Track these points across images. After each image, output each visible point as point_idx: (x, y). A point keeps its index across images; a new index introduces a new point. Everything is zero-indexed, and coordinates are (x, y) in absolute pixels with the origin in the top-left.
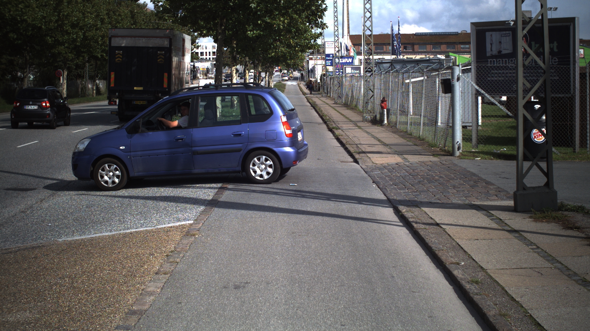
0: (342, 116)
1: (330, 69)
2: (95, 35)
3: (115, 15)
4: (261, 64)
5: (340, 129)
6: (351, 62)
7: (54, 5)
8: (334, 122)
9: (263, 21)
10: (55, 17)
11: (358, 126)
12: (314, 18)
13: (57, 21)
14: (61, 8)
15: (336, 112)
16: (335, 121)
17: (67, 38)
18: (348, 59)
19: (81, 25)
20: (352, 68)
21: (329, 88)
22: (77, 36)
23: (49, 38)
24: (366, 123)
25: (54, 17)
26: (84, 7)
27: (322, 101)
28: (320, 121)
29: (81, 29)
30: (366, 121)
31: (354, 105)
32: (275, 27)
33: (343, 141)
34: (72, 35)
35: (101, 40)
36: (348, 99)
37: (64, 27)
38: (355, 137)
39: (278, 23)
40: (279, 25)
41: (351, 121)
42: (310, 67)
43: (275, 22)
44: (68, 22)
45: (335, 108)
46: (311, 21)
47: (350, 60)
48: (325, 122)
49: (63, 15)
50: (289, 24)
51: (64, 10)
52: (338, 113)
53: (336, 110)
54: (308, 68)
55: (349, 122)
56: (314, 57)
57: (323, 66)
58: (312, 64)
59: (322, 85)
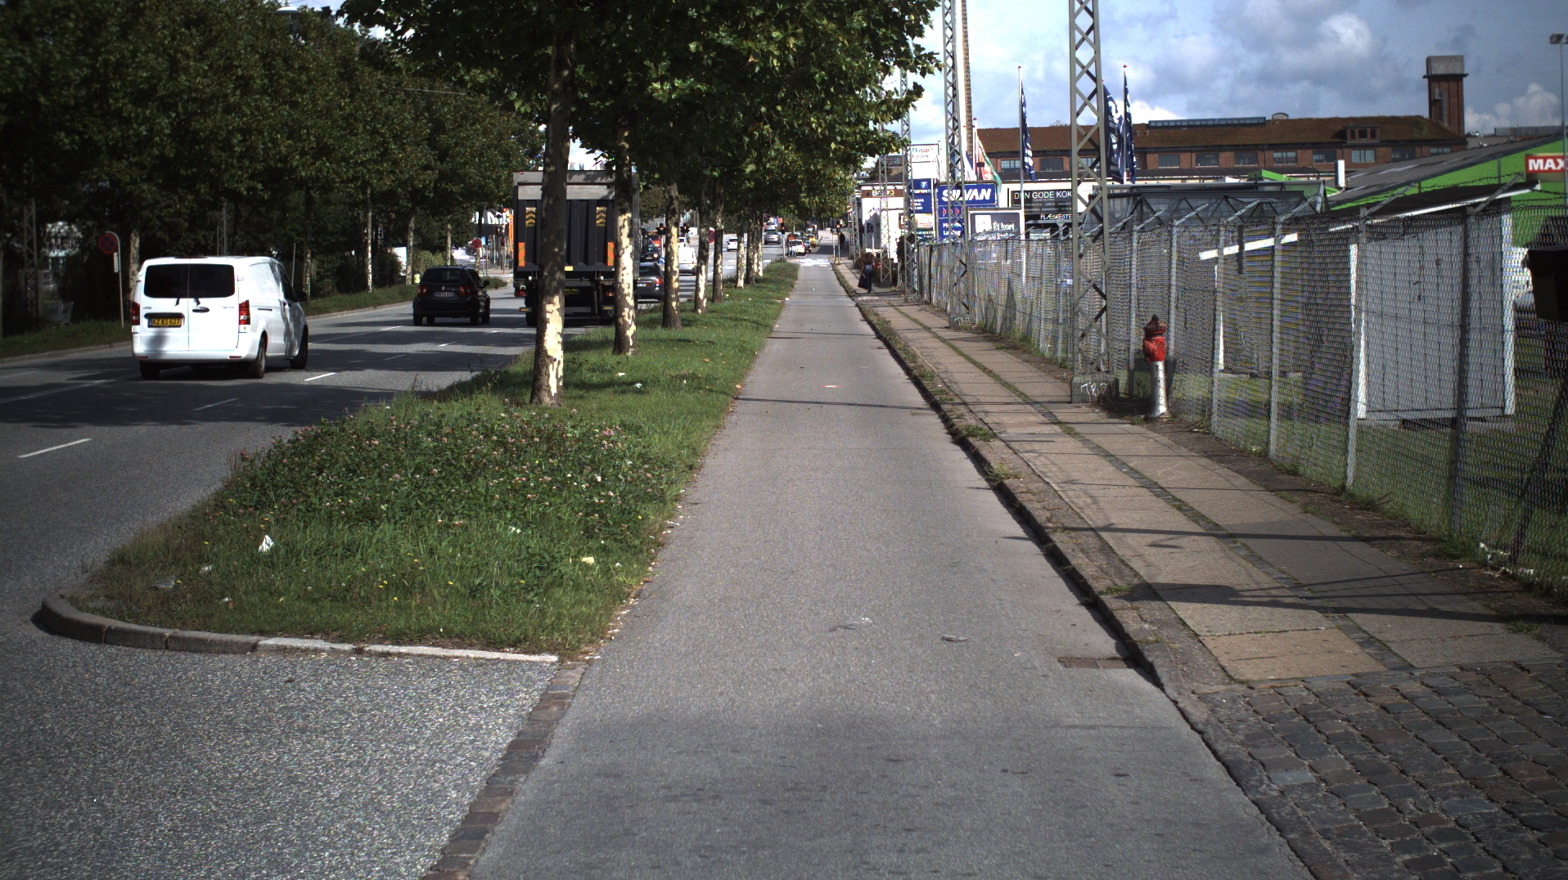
0: (986, 378)
1: (925, 220)
2: (219, 128)
3: (290, 68)
4: (721, 208)
5: (995, 436)
6: (988, 198)
7: (79, 33)
8: (965, 404)
9: (709, 45)
10: (80, 68)
11: (1058, 423)
12: (893, 32)
13: (86, 82)
14: (100, 40)
15: (961, 359)
16: (968, 399)
17: (119, 134)
18: (979, 192)
19: (161, 92)
20: (994, 218)
21: (927, 277)
22: (151, 130)
23: (62, 135)
24: (1084, 408)
25: (77, 70)
26: (174, 39)
27: (907, 316)
28: (917, 399)
29: (165, 107)
30: (1084, 401)
31: (1018, 335)
32: (753, 65)
33: (1028, 506)
34: (135, 126)
35: (240, 141)
36: (996, 311)
37: (111, 101)
38: (1072, 482)
39: (762, 50)
40: (765, 56)
41: (1029, 401)
42: (866, 217)
43: (750, 44)
44: (123, 85)
45: (955, 343)
46: (883, 44)
47: (986, 194)
48: (935, 406)
49: (106, 63)
50: (803, 54)
51: (109, 47)
52: (970, 365)
53: (961, 354)
54: (860, 220)
55: (1019, 403)
56: (877, 188)
57: (900, 216)
58: (870, 207)
59: (903, 268)
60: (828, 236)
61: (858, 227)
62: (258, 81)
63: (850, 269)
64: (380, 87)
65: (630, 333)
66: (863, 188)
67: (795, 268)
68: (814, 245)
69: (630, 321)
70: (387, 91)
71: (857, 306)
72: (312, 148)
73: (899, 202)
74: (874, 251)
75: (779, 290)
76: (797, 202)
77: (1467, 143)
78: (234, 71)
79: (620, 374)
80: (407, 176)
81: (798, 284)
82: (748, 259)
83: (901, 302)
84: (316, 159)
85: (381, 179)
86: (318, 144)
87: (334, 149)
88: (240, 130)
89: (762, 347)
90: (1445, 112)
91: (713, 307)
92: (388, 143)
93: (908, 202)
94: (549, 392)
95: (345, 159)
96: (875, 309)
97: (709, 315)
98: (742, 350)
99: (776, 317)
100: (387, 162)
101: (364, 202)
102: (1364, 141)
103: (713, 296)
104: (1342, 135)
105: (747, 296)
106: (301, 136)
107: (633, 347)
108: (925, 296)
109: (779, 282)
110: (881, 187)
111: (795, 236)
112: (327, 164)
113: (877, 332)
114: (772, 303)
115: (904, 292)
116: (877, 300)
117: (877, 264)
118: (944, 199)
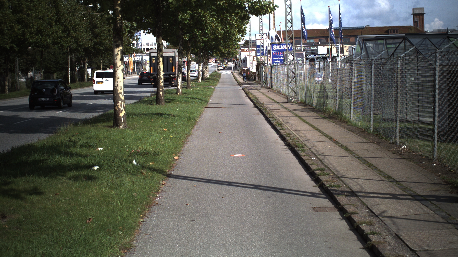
21: (269, 78)
54: (241, 59)
56: (246, 48)
57: (254, 57)
58: (243, 55)
59: (258, 74)
60: (231, 64)
61: (240, 61)
63: (238, 74)
65: (122, 115)
66: (241, 49)
67: (220, 74)
68: (226, 67)
69: (122, 109)
70: (70, 12)
71: (242, 89)
72: (35, 31)
73: (254, 53)
74: (246, 69)
75: (214, 82)
76: (220, 51)
80: (82, 43)
81: (221, 80)
83: (259, 88)
84: (36, 35)
86: (37, 29)
87: (43, 31)
89: (201, 115)
90: (419, 25)
92: (70, 30)
93: (256, 53)
95: (49, 35)
96: (250, 91)
97: (183, 95)
98: (189, 119)
99: (210, 96)
100: (70, 37)
101: (67, 53)
104: (387, 32)
105: (201, 85)
106: (30, 26)
107: (123, 123)
108: (269, 85)
109: (214, 79)
110: (247, 48)
111: (220, 64)
112: (40, 37)
113: (254, 104)
114: (210, 88)
115: (260, 84)
116: (249, 87)
117: (247, 73)
118: (274, 49)
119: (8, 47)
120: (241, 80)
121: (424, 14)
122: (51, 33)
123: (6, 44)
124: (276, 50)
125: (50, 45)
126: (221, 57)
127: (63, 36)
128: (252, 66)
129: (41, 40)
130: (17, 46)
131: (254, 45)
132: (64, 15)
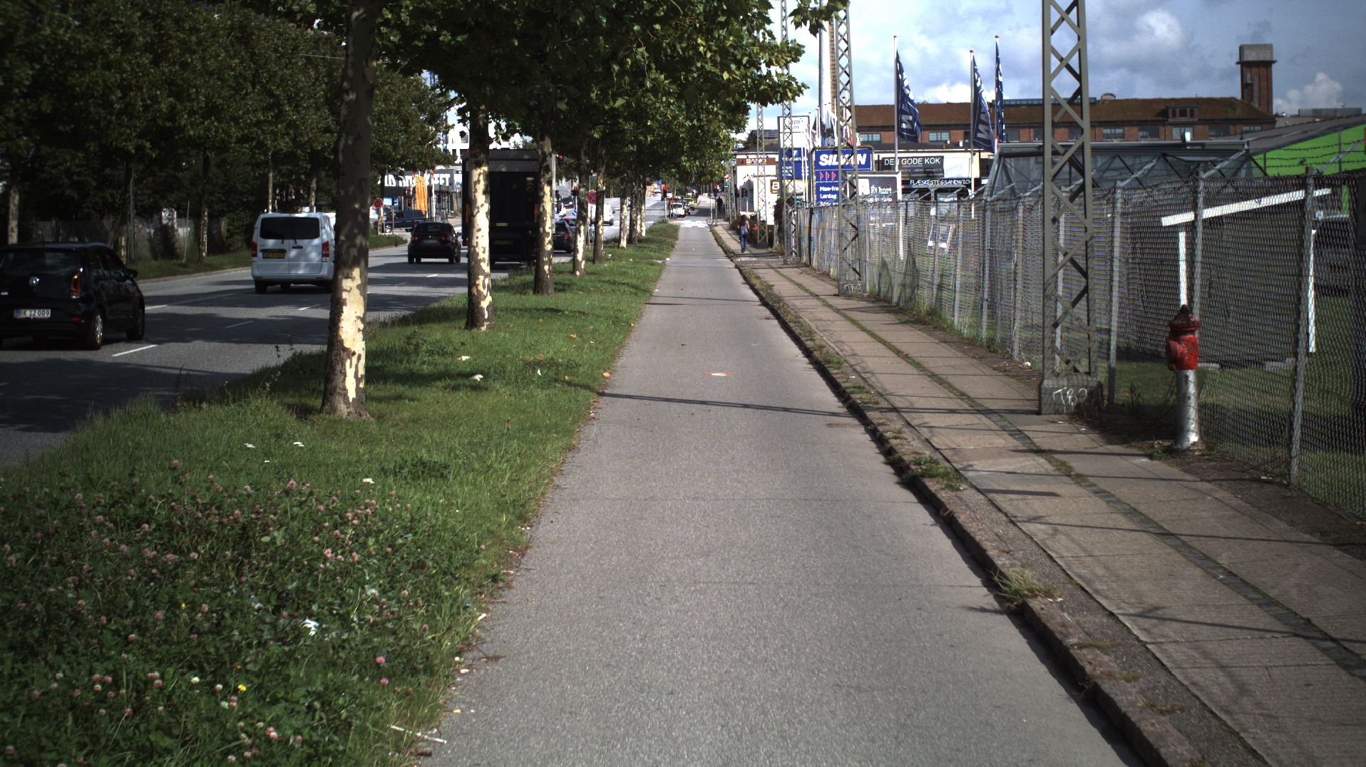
5: (960, 477)
21: (806, 240)
24: (1063, 425)
30: (1058, 412)
31: (926, 308)
36: (891, 279)
41: (979, 408)
42: (740, 183)
47: (861, 159)
52: (880, 346)
53: (863, 329)
54: (735, 186)
55: (967, 412)
56: (750, 156)
57: (772, 181)
58: (744, 174)
59: (781, 230)
60: (706, 201)
61: (733, 192)
62: (141, 39)
63: (727, 230)
64: (276, 51)
65: (485, 304)
66: (738, 157)
67: (676, 228)
68: (693, 208)
69: (485, 292)
70: (283, 56)
71: (736, 267)
72: (201, 108)
73: (772, 170)
74: (748, 214)
75: (661, 250)
76: (678, 165)
77: (1274, 122)
78: (111, 27)
79: (464, 358)
80: (306, 139)
81: (679, 244)
82: (631, 220)
83: (780, 264)
84: (205, 117)
85: (275, 140)
86: (207, 104)
87: (223, 109)
88: (120, 87)
89: (639, 316)
90: (1256, 94)
91: (593, 268)
92: (283, 105)
93: (780, 169)
94: (345, 396)
95: (235, 119)
96: (756, 270)
97: (587, 278)
98: (616, 321)
99: (656, 280)
100: (282, 122)
101: (266, 163)
102: (1184, 119)
103: (593, 258)
104: (1164, 113)
105: (629, 256)
106: (189, 95)
107: (488, 320)
108: (805, 259)
109: (660, 242)
110: (754, 156)
111: (676, 200)
112: (216, 124)
113: (761, 299)
114: (652, 264)
115: (782, 254)
116: (755, 262)
117: (752, 226)
118: (821, 163)
119: (130, 147)
120: (734, 245)
121: (1274, 62)
122: (241, 112)
123: (126, 141)
124: (827, 167)
125: (230, 143)
126: (680, 180)
127: (265, 121)
128: (764, 206)
129: (217, 132)
130: (155, 145)
131: (775, 148)
132: (266, 64)
